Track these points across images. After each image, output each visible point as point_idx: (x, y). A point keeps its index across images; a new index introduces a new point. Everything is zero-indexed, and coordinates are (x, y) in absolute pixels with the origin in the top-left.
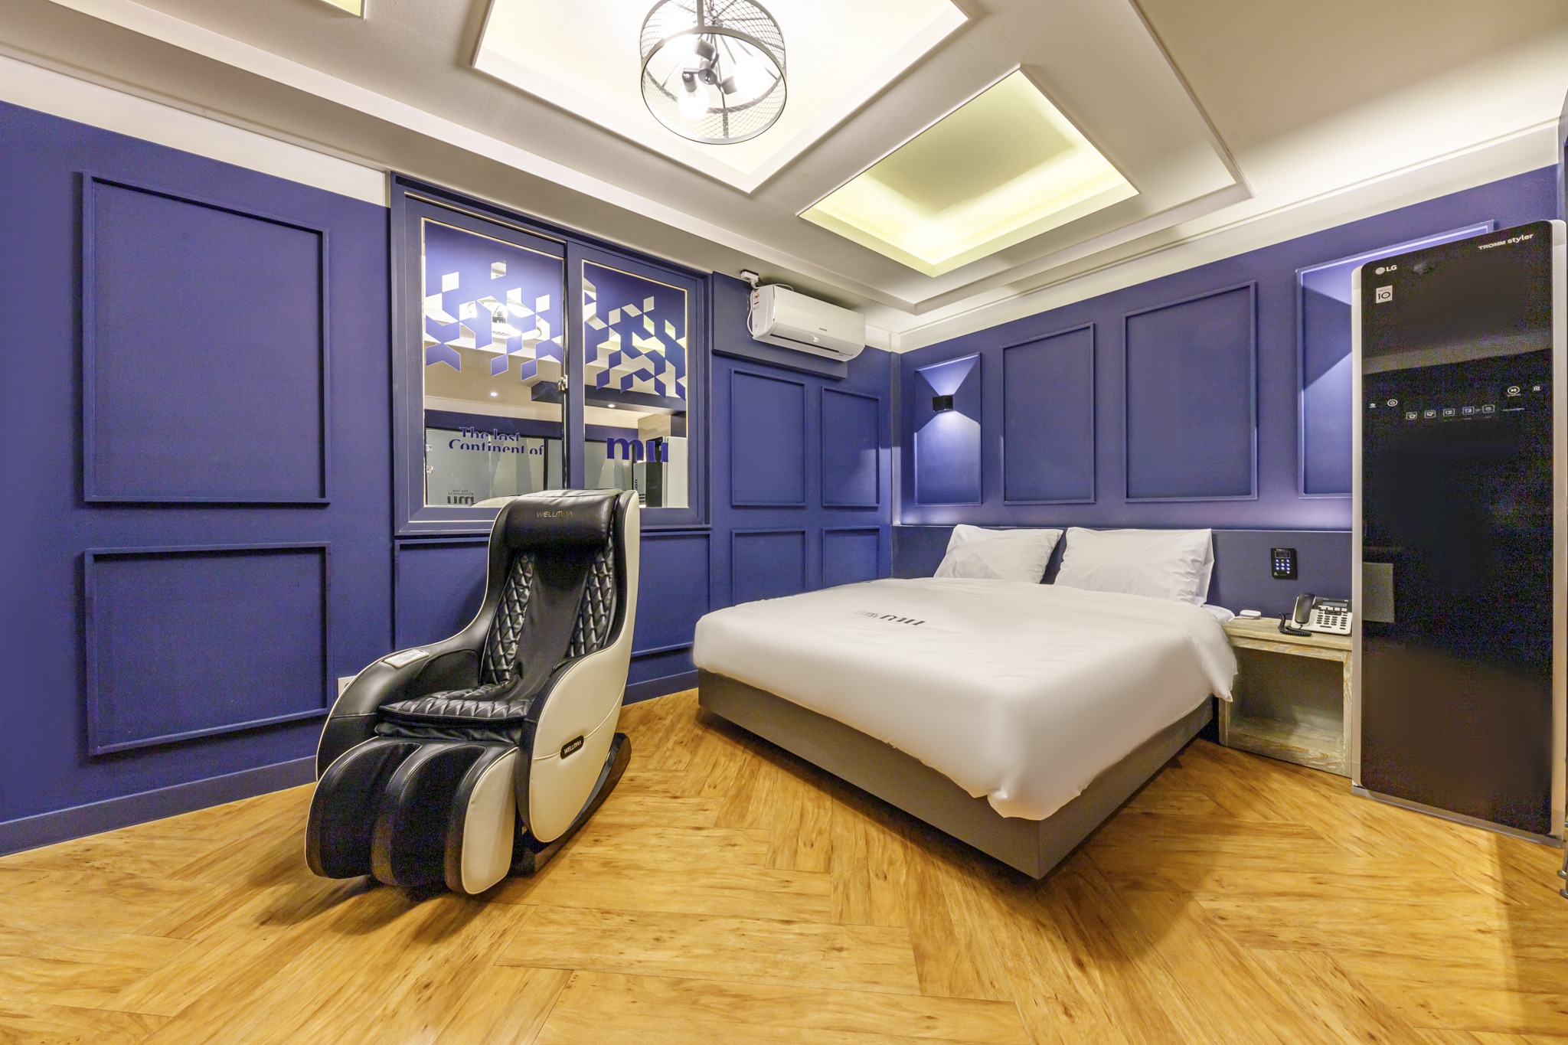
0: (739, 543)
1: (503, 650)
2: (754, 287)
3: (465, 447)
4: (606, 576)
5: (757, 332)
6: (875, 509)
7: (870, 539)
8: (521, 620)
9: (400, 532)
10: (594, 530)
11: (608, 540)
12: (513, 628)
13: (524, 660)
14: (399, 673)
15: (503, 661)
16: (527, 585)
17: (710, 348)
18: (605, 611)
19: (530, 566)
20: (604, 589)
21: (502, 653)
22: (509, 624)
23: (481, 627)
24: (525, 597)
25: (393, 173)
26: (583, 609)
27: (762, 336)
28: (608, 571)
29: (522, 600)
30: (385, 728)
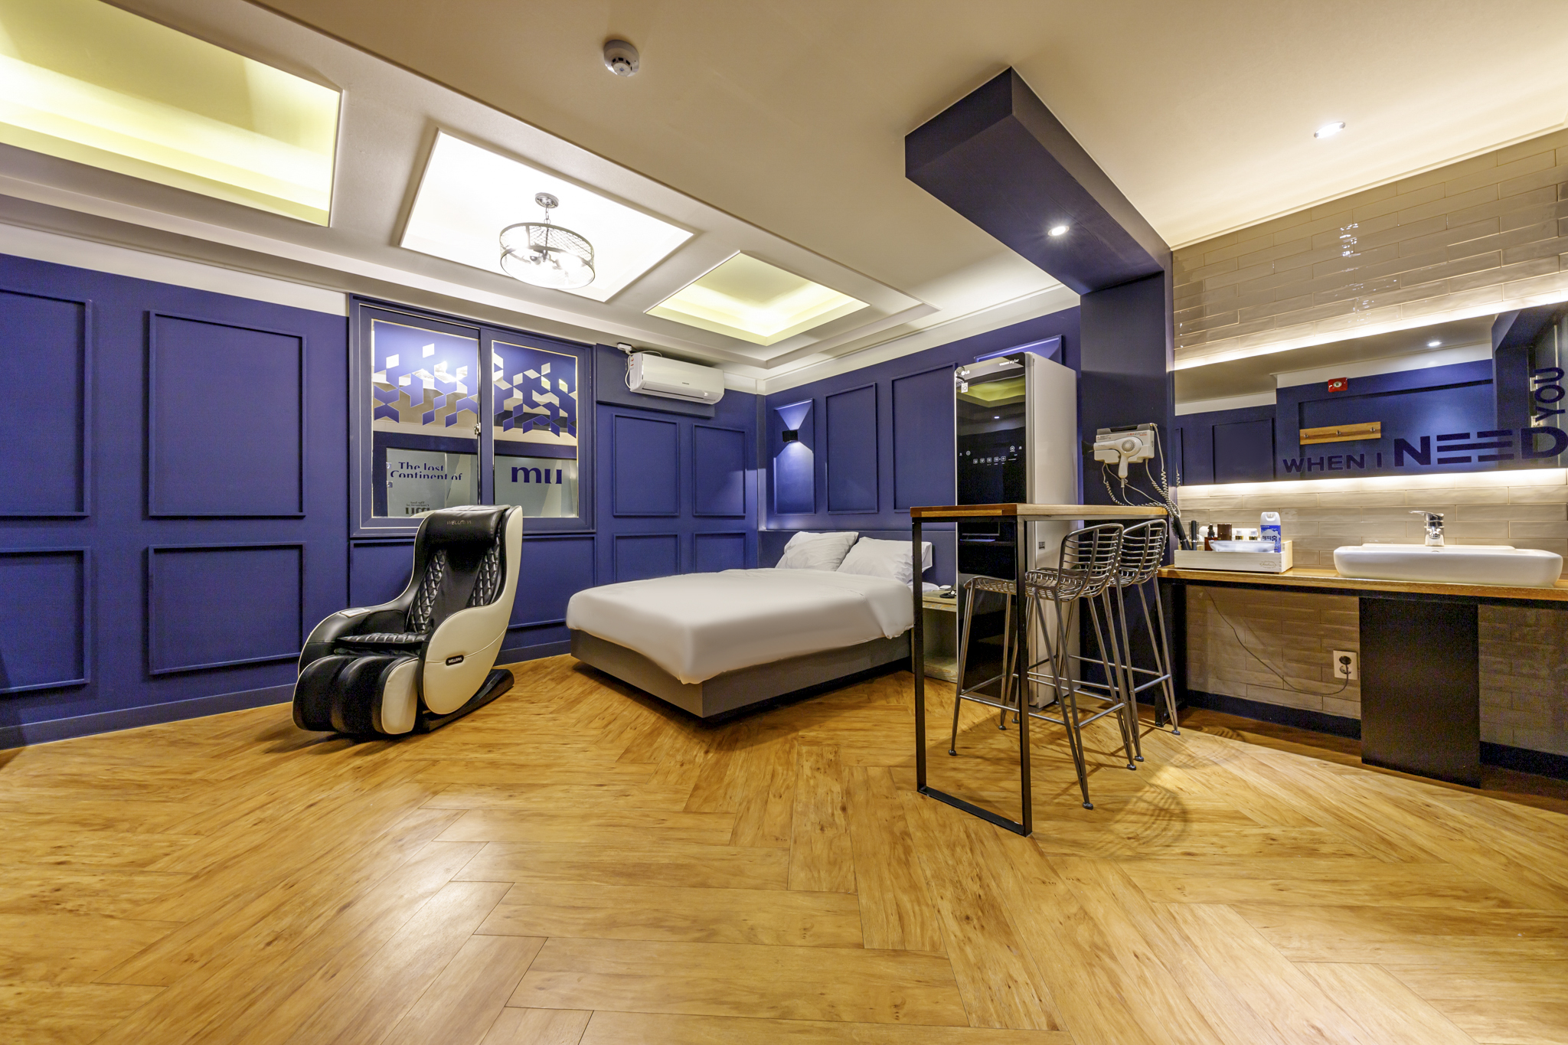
0: (622, 543)
1: (422, 611)
2: (629, 354)
3: (402, 476)
4: (493, 563)
5: (633, 387)
6: (743, 517)
7: (739, 541)
8: (435, 592)
9: (354, 535)
10: (486, 533)
11: (495, 538)
12: (429, 597)
13: (435, 618)
14: (350, 619)
15: (421, 618)
16: (440, 569)
17: (595, 399)
18: (491, 585)
19: (443, 557)
20: (492, 572)
21: (420, 613)
22: (427, 595)
23: (408, 598)
24: (439, 577)
25: (351, 294)
26: (477, 584)
27: (636, 390)
28: (495, 560)
29: (437, 580)
30: (341, 650)
